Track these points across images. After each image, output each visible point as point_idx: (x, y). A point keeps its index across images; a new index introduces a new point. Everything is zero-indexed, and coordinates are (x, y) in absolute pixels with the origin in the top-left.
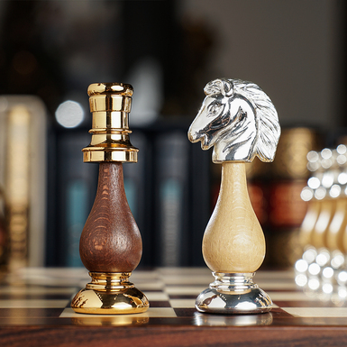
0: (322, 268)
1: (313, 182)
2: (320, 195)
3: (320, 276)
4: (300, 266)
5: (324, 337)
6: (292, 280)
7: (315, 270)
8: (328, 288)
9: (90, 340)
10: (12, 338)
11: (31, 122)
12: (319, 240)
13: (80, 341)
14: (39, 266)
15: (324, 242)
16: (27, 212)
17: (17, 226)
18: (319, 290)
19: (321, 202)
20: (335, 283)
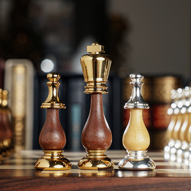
3: (176, 154)
4: (167, 149)
5: (171, 183)
6: (163, 156)
7: (174, 151)
8: (180, 160)
9: (56, 184)
10: (18, 183)
12: (175, 135)
13: (51, 184)
14: (30, 149)
15: (178, 137)
18: (176, 161)
19: (177, 115)
20: (183, 158)
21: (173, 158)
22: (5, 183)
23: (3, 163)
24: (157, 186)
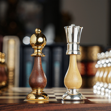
0: (101, 88)
1: (99, 62)
2: (101, 66)
3: (100, 90)
4: (95, 87)
5: (99, 107)
6: (93, 91)
7: (99, 88)
8: (103, 94)
9: (32, 107)
10: (10, 107)
11: (15, 44)
12: (100, 79)
13: (29, 108)
14: (17, 87)
15: (102, 80)
16: (14, 71)
17: (11, 75)
18: (100, 94)
20: (105, 92)
21: (99, 93)
22: (3, 107)
23: (2, 95)
24: (91, 109)
